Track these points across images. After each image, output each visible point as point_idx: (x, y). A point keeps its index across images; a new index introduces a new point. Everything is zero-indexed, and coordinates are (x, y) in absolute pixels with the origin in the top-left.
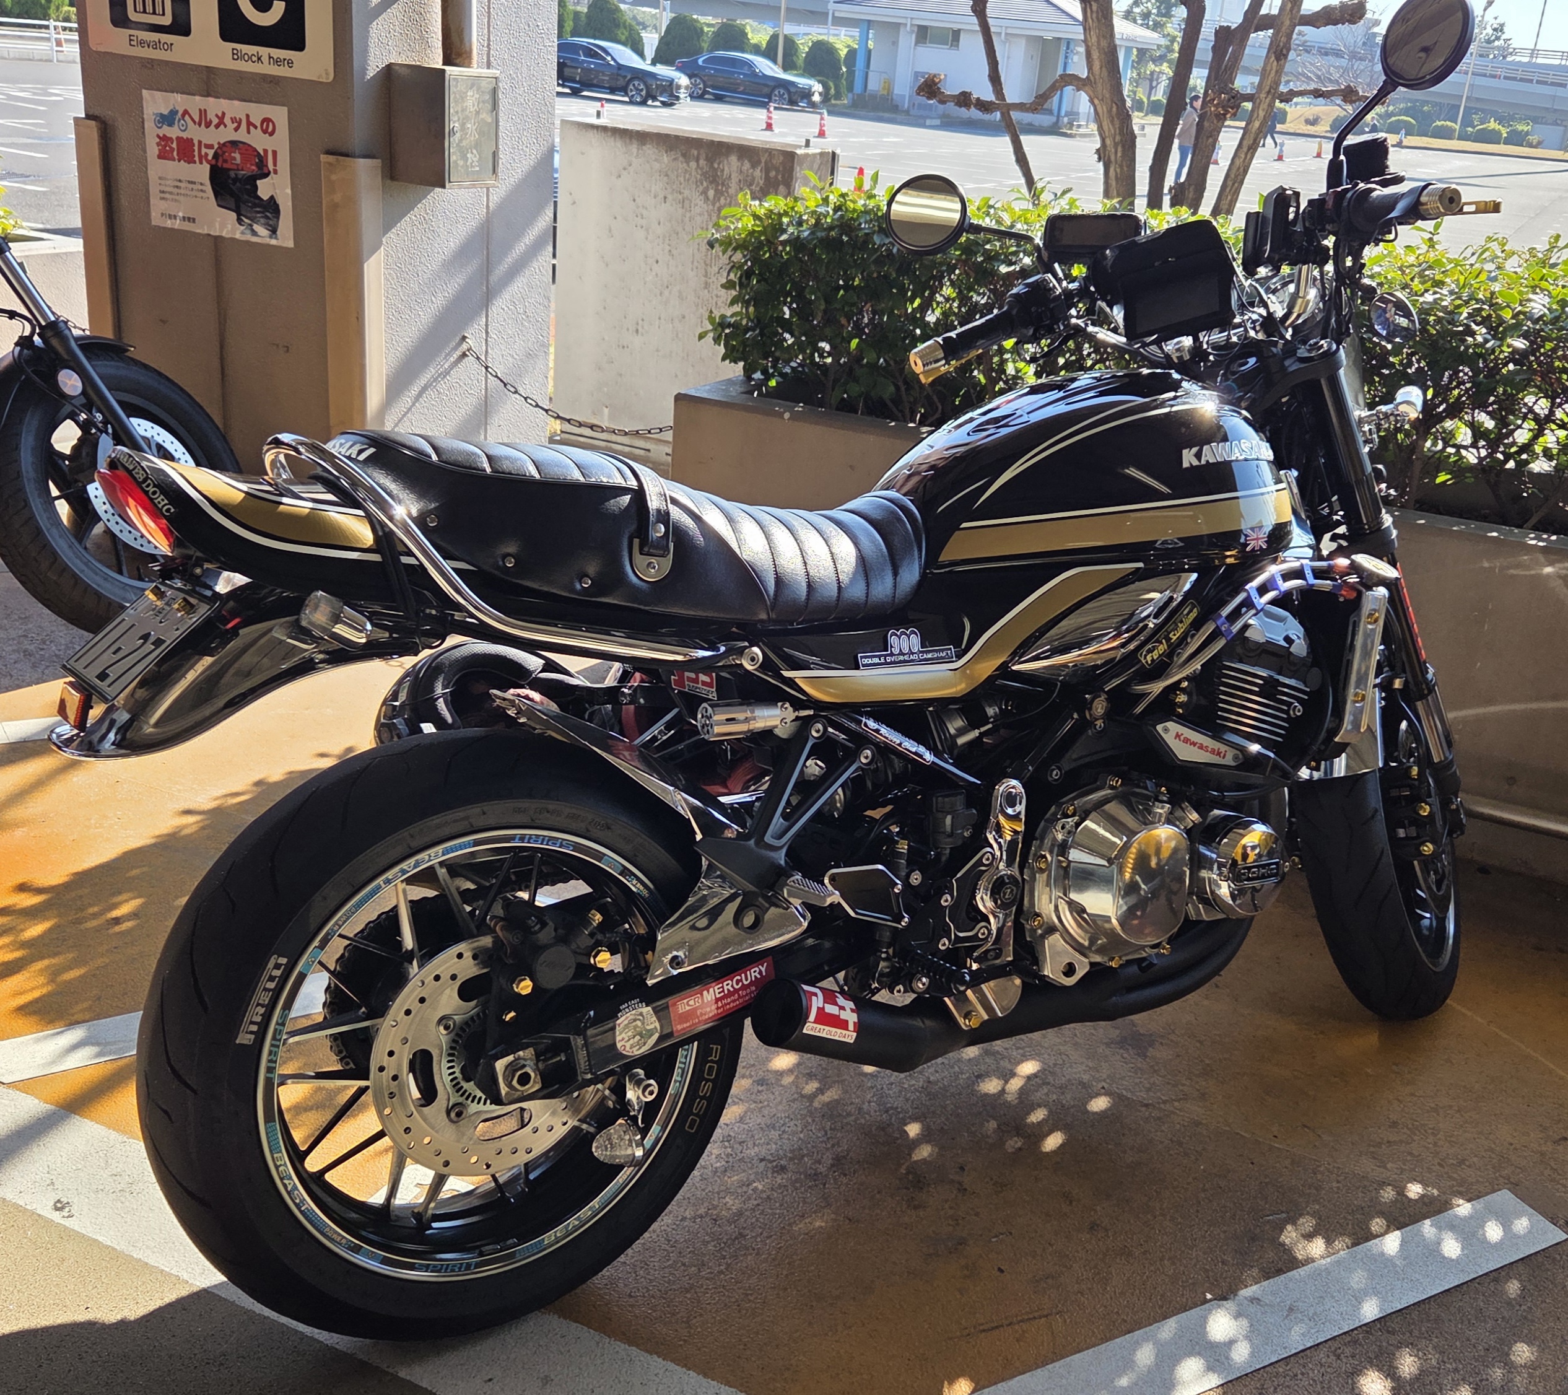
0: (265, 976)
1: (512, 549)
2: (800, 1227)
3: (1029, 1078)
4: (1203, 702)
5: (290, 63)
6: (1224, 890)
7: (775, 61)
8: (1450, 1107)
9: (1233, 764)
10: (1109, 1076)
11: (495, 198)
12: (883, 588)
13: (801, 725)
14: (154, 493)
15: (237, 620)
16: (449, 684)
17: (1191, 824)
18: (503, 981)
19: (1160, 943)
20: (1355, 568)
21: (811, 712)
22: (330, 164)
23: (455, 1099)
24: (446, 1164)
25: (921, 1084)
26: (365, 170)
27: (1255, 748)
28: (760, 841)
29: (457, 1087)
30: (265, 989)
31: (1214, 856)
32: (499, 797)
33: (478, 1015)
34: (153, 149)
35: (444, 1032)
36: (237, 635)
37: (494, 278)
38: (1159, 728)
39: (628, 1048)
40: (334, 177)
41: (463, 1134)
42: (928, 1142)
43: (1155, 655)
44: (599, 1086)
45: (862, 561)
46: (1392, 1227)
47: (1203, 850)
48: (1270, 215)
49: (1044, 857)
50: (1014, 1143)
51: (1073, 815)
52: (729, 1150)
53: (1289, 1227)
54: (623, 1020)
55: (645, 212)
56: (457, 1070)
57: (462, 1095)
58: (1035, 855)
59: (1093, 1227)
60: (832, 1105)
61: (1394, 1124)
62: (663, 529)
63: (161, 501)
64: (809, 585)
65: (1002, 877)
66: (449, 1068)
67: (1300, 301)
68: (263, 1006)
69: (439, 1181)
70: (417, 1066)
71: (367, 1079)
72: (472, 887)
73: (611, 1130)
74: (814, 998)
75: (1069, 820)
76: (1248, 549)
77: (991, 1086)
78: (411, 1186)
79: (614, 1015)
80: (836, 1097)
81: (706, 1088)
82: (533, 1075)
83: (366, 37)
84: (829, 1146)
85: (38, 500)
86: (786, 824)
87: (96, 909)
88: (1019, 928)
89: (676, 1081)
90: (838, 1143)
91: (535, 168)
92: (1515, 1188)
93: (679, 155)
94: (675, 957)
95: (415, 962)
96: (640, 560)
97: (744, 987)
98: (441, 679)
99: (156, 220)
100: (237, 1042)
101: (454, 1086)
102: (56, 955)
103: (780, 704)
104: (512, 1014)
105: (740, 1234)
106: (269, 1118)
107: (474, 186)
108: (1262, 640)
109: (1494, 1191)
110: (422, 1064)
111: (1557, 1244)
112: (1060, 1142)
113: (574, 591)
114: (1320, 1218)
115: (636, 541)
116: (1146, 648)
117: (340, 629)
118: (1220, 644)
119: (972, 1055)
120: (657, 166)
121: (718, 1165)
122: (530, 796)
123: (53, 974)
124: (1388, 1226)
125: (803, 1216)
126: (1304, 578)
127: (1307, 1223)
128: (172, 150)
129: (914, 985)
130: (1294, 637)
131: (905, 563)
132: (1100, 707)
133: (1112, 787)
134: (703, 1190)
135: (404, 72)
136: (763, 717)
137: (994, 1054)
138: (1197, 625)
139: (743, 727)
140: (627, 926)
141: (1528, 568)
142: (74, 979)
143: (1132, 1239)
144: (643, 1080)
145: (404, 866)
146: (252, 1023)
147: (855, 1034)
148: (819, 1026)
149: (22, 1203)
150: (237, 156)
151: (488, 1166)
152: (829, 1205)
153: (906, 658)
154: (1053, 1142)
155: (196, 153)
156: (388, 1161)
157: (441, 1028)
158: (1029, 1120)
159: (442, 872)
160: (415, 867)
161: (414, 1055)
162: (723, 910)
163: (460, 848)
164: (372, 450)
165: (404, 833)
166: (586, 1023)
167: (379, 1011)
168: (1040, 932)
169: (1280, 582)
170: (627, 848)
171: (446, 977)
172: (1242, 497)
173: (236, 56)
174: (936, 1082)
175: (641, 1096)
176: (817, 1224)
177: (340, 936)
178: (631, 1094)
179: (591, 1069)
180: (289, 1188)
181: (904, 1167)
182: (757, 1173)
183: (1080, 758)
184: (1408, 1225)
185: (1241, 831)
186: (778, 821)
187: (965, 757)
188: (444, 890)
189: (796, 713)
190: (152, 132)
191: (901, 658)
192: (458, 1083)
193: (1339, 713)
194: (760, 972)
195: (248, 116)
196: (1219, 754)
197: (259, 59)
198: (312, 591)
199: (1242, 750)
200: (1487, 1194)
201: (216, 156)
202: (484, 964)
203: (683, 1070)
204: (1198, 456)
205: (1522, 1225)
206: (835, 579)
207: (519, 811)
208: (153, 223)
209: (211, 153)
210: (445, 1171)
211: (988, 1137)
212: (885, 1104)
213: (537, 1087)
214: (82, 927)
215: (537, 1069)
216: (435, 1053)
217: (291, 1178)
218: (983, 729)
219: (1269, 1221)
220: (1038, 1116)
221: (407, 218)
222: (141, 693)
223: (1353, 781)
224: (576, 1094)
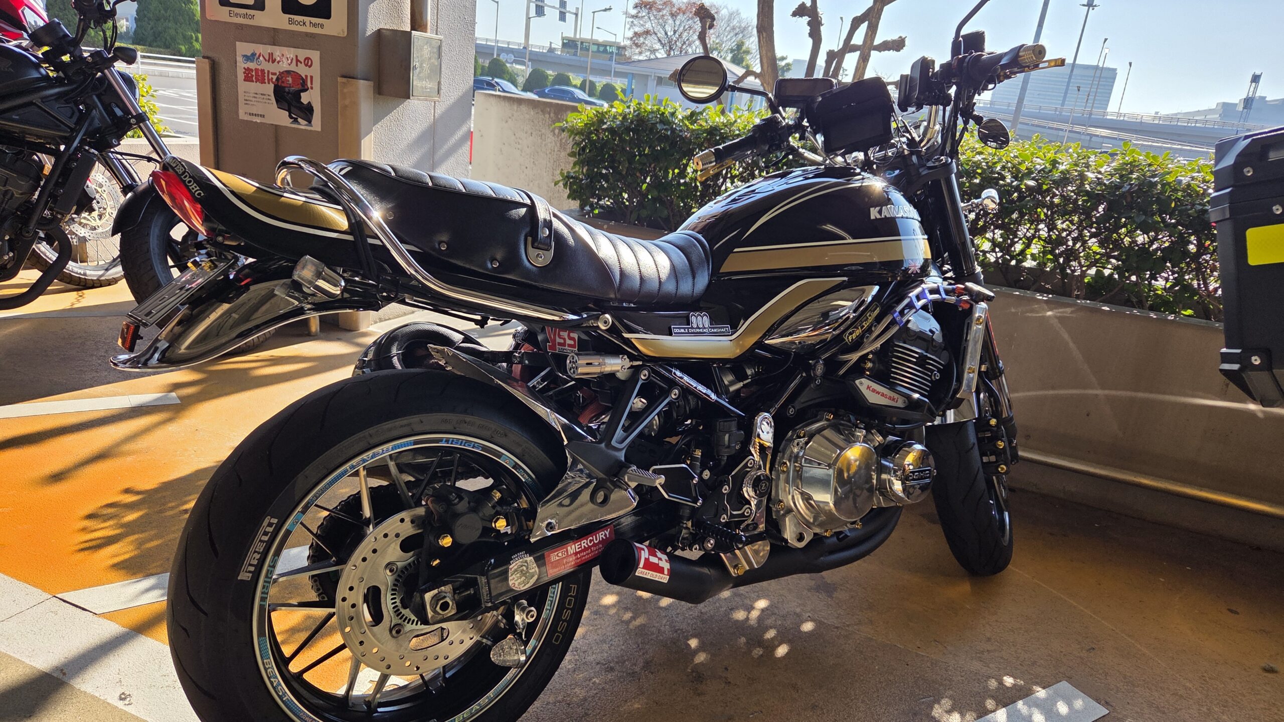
0: (261, 531)
1: (445, 238)
2: (625, 708)
3: (763, 610)
4: (882, 368)
5: (322, 26)
6: (898, 486)
7: (585, 92)
8: (1020, 628)
9: (902, 406)
10: (812, 610)
11: (439, 112)
12: (686, 288)
13: (634, 371)
14: (190, 182)
15: (248, 280)
16: (401, 348)
17: (877, 444)
18: (431, 538)
19: (856, 521)
20: (968, 291)
21: (641, 363)
22: (343, 83)
23: (396, 620)
24: (389, 667)
25: (696, 614)
26: (363, 87)
27: (916, 396)
28: (609, 445)
29: (397, 613)
30: (261, 541)
31: (891, 465)
32: (431, 411)
33: (414, 561)
34: (241, 76)
35: (390, 574)
36: (249, 289)
37: (437, 157)
38: (857, 382)
39: (516, 586)
40: (345, 90)
41: (401, 646)
42: (704, 651)
43: (854, 336)
44: (495, 613)
45: (673, 268)
46: (1000, 706)
47: (883, 462)
48: (917, 75)
49: (785, 463)
50: (758, 652)
51: (804, 437)
52: (577, 657)
53: (936, 706)
54: (513, 566)
55: (520, 141)
56: (398, 601)
57: (401, 618)
58: (779, 462)
59: (814, 707)
60: (642, 627)
61: (989, 639)
62: (548, 233)
63: (194, 187)
64: (641, 278)
65: (760, 476)
66: (392, 599)
67: (930, 130)
68: (259, 553)
69: (384, 678)
70: (370, 598)
71: (334, 607)
72: (412, 479)
73: (504, 642)
74: (642, 552)
75: (802, 439)
76: (910, 272)
77: (740, 615)
78: (367, 682)
79: (508, 562)
80: (643, 622)
81: (567, 614)
82: (451, 603)
83: (366, 12)
84: (641, 654)
85: (159, 266)
86: (625, 434)
87: (173, 504)
88: (769, 510)
89: (547, 609)
90: (647, 652)
91: (461, 97)
92: (1069, 679)
93: (539, 111)
94: (550, 523)
95: (371, 526)
96: (532, 252)
97: (594, 545)
98: (396, 344)
99: (242, 116)
100: (239, 578)
101: (395, 612)
102: (142, 532)
103: (621, 356)
104: (438, 561)
105: (585, 713)
106: (261, 634)
107: (426, 100)
108: (918, 330)
109: (1058, 682)
110: (373, 597)
111: (1104, 716)
112: (786, 651)
113: (487, 269)
114: (954, 700)
115: (530, 239)
116: (849, 332)
117: (321, 283)
118: (895, 329)
119: (726, 596)
120: (527, 116)
121: (570, 667)
122: (453, 410)
123: (140, 544)
124: (997, 705)
125: (626, 701)
126: (940, 294)
127: (946, 703)
128: (253, 76)
129: (705, 545)
130: (934, 330)
131: (699, 272)
132: (820, 370)
133: (828, 420)
134: (561, 684)
135: (388, 33)
136: (610, 364)
137: (740, 595)
138: (878, 319)
139: (597, 370)
140: (516, 505)
141: (1037, 312)
142: (152, 547)
143: (839, 715)
144: (526, 607)
145: (364, 456)
146: (250, 565)
147: (668, 577)
148: (646, 571)
149: (97, 695)
150: (290, 79)
151: (418, 668)
152: (643, 693)
153: (701, 330)
154: (782, 650)
155: (266, 78)
156: (348, 665)
157: (388, 571)
158: (765, 637)
159: (392, 465)
160: (372, 458)
161: (368, 589)
162: (580, 493)
163: (406, 444)
164: (350, 168)
165: (365, 433)
166: (488, 567)
167: (343, 561)
168: (782, 512)
169: (928, 294)
170: (518, 450)
171: (392, 535)
172: (904, 240)
173: (291, 22)
174: (706, 613)
175: (525, 619)
176: (636, 706)
177: (316, 505)
178: (518, 618)
179: (491, 599)
180: (275, 685)
181: (690, 668)
182: (595, 672)
183: (807, 401)
184: (1009, 704)
185: (907, 449)
186: (619, 432)
187: (734, 398)
188: (394, 481)
189: (631, 363)
190: (241, 65)
191: (698, 330)
192: (398, 610)
193: (960, 380)
194: (605, 535)
195: (297, 56)
196: (894, 399)
197: (304, 24)
198: (302, 256)
199: (909, 397)
200: (1055, 684)
201: (277, 79)
202: (418, 526)
203: (552, 602)
204: (880, 212)
205: (1079, 704)
206: (657, 276)
207: (445, 421)
208: (240, 118)
209: (275, 78)
210: (387, 672)
211: (741, 648)
212: (674, 627)
213: (453, 612)
214: (163, 515)
215: (453, 599)
216: (383, 589)
217: (276, 677)
218: (745, 382)
219: (923, 702)
220: (771, 634)
221: (387, 117)
222: (178, 329)
223: (958, 426)
224: (479, 618)
